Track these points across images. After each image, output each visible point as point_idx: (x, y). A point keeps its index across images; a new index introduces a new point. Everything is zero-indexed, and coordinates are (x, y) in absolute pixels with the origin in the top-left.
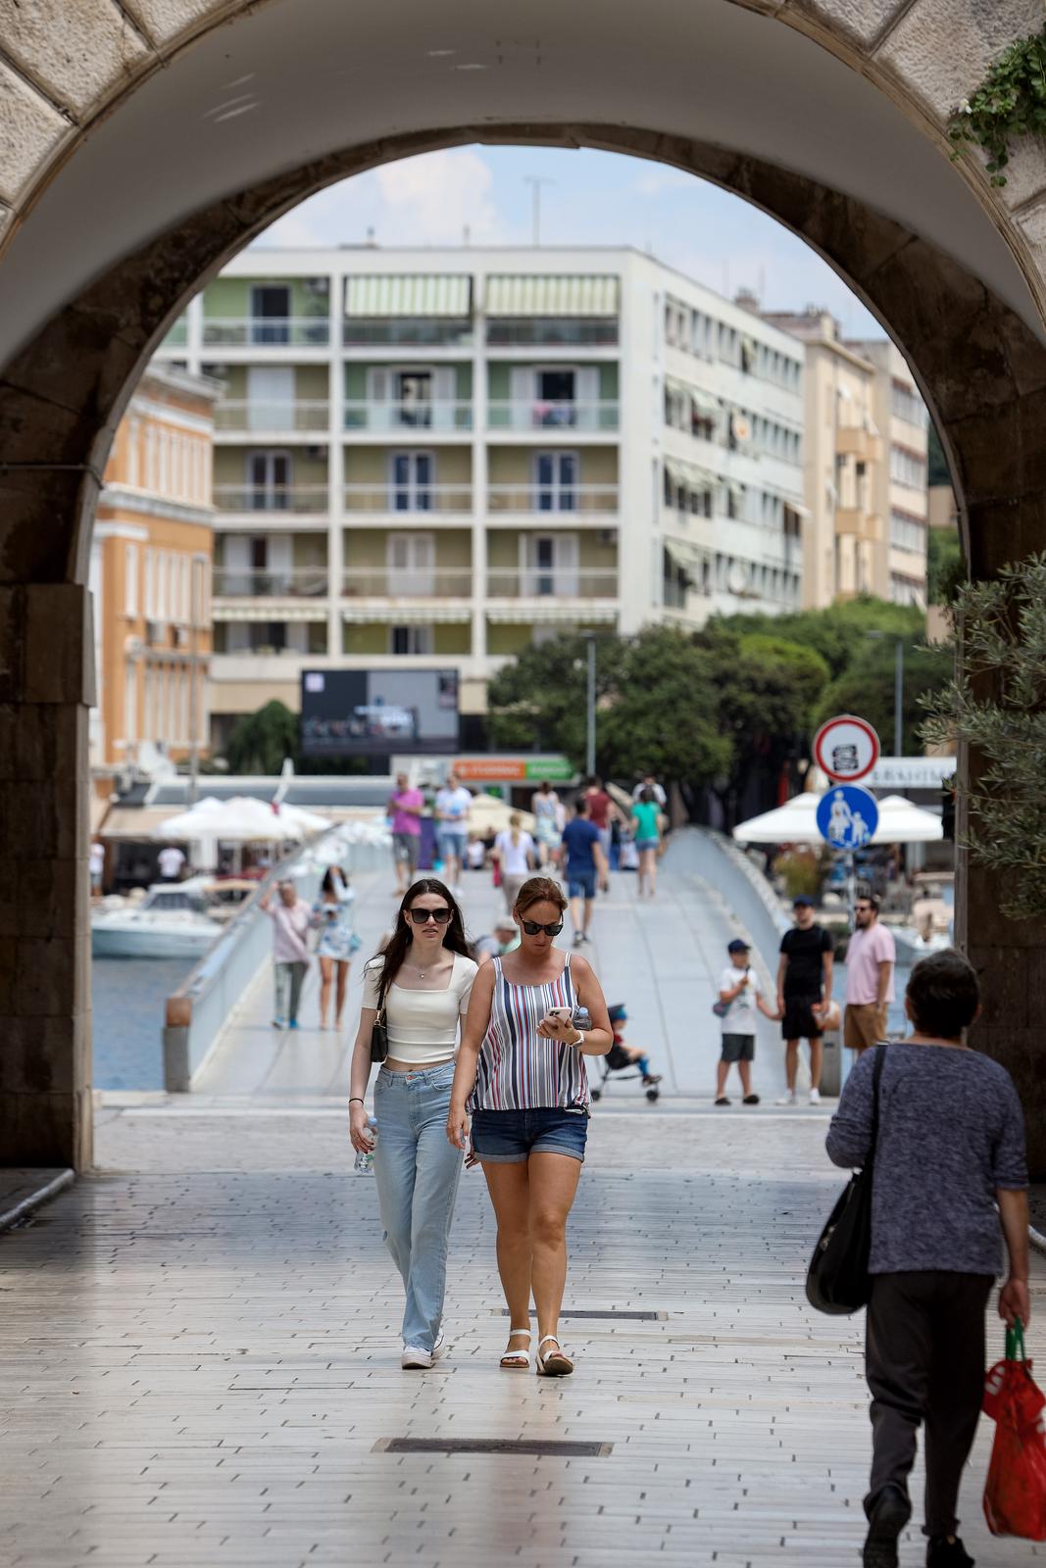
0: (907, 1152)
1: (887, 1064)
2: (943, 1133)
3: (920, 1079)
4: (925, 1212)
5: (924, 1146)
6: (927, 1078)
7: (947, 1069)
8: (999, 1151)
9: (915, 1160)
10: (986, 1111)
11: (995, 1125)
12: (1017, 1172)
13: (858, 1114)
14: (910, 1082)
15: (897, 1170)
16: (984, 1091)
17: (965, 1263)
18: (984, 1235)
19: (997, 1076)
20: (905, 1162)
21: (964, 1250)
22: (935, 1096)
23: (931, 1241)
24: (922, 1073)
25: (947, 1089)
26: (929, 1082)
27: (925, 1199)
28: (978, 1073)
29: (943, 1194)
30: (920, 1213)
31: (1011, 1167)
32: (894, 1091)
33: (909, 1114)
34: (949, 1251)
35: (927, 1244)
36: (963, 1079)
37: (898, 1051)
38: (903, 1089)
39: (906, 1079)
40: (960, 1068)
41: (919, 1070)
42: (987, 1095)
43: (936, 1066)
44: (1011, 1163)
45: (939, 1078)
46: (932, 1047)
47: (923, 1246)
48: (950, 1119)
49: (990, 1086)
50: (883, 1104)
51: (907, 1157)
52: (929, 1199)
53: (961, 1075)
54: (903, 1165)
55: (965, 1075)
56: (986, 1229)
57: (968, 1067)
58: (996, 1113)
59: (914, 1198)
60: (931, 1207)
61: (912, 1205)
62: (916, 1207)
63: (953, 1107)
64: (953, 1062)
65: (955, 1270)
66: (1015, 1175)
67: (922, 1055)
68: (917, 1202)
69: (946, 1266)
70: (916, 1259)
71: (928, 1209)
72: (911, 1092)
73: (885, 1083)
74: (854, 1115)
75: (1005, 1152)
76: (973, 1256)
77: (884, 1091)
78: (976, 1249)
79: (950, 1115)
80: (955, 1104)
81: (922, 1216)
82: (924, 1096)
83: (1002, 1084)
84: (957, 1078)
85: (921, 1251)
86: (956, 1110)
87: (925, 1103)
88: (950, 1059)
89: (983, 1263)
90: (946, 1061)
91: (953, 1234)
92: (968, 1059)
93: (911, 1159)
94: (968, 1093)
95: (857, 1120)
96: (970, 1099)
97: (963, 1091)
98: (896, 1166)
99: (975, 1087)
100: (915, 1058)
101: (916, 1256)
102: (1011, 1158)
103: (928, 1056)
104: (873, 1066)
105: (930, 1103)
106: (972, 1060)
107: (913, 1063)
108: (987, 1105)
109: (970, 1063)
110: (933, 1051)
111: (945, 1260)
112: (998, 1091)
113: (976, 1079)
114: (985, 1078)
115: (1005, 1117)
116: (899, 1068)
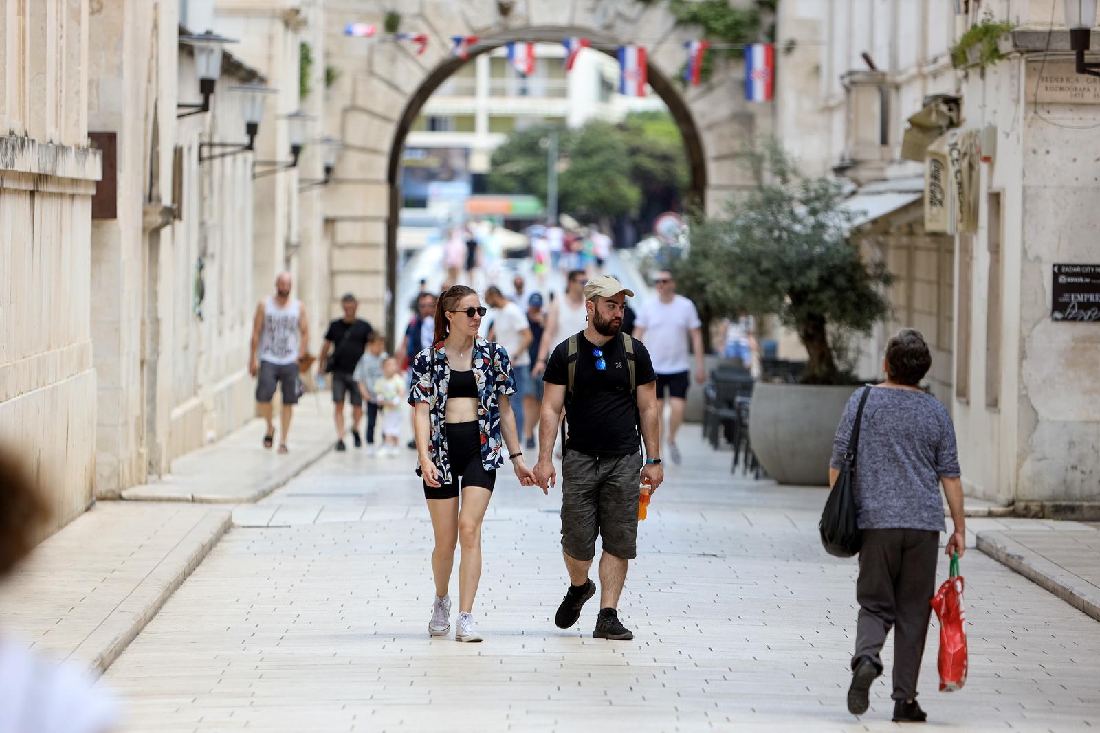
0: (880, 455)
1: (869, 400)
2: (903, 443)
3: (888, 410)
4: (893, 492)
5: (892, 451)
6: (893, 410)
7: (906, 404)
8: (940, 454)
9: (886, 460)
10: (929, 430)
11: (935, 438)
12: (952, 466)
13: (846, 434)
14: (882, 411)
15: (875, 466)
16: (928, 417)
17: (919, 523)
18: (931, 506)
19: (937, 408)
20: (880, 462)
21: (918, 515)
22: (898, 421)
23: (896, 510)
24: (890, 406)
25: (905, 416)
26: (894, 412)
27: (893, 483)
28: (925, 406)
29: (905, 480)
30: (889, 493)
31: (948, 463)
32: (872, 417)
33: (882, 432)
34: (909, 516)
35: (894, 512)
36: (915, 410)
37: (876, 392)
38: (877, 416)
39: (880, 410)
40: (914, 403)
41: (888, 405)
42: (931, 420)
43: (899, 401)
44: (947, 461)
45: (901, 409)
46: (898, 390)
47: (892, 513)
48: (907, 435)
49: (932, 414)
50: (863, 425)
51: (881, 458)
52: (897, 483)
53: (914, 407)
54: (878, 463)
55: (917, 407)
56: (932, 502)
57: (919, 402)
58: (936, 431)
59: (886, 483)
60: (897, 488)
61: (885, 488)
62: (887, 489)
63: (909, 427)
64: (910, 399)
65: (912, 527)
66: (950, 468)
67: (891, 394)
68: (888, 485)
69: (907, 526)
70: (887, 521)
71: (895, 490)
72: (882, 418)
73: (866, 411)
74: (844, 435)
75: (943, 455)
76: (924, 519)
77: (866, 416)
78: (925, 515)
79: (907, 432)
80: (910, 425)
81: (891, 495)
82: (891, 420)
83: (941, 413)
84: (912, 409)
85: (890, 516)
86: (910, 429)
87: (892, 425)
88: (908, 397)
89: (930, 524)
90: (906, 398)
91: (911, 505)
92: (920, 397)
93: (884, 459)
94: (918, 418)
95: (845, 438)
96: (919, 422)
97: (915, 417)
98: (874, 463)
99: (923, 414)
100: (887, 397)
101: (887, 519)
102: (947, 458)
103: (895, 396)
104: (860, 400)
105: (895, 424)
106: (922, 398)
107: (885, 400)
108: (930, 427)
109: (921, 400)
110: (898, 393)
111: (905, 522)
112: (937, 418)
113: (924, 410)
114: (930, 409)
115: (942, 433)
116: (876, 403)
